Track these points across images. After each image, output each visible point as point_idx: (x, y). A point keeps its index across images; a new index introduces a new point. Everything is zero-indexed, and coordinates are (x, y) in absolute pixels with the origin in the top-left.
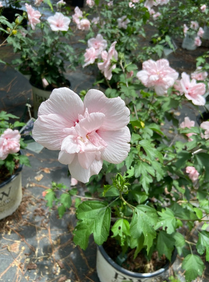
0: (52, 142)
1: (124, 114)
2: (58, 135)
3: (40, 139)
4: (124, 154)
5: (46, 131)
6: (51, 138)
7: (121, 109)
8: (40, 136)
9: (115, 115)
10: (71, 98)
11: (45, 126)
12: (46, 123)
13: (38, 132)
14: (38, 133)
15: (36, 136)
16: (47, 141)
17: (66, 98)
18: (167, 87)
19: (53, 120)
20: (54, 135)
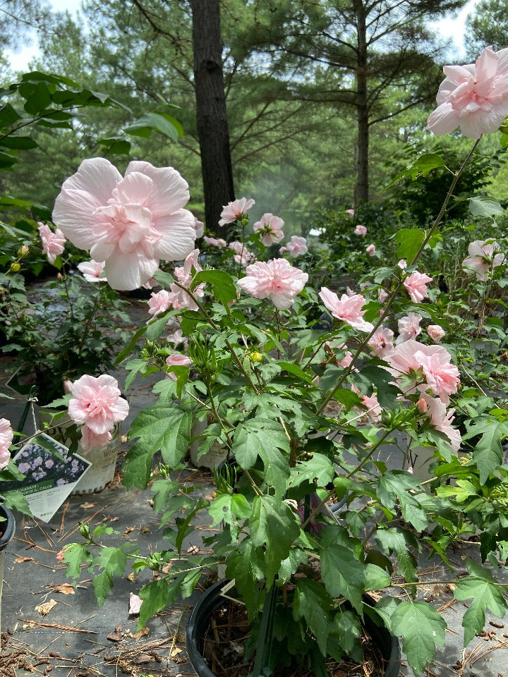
0: (80, 231)
1: (180, 186)
2: (90, 222)
3: (64, 223)
4: (187, 242)
5: (72, 211)
6: (80, 224)
7: (175, 180)
8: (63, 218)
9: (168, 189)
10: (105, 168)
11: (71, 202)
12: (72, 199)
13: (61, 212)
14: (61, 214)
15: (58, 218)
16: (74, 228)
17: (99, 168)
18: (292, 293)
19: (83, 197)
20: (83, 219)
